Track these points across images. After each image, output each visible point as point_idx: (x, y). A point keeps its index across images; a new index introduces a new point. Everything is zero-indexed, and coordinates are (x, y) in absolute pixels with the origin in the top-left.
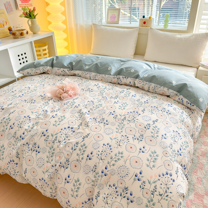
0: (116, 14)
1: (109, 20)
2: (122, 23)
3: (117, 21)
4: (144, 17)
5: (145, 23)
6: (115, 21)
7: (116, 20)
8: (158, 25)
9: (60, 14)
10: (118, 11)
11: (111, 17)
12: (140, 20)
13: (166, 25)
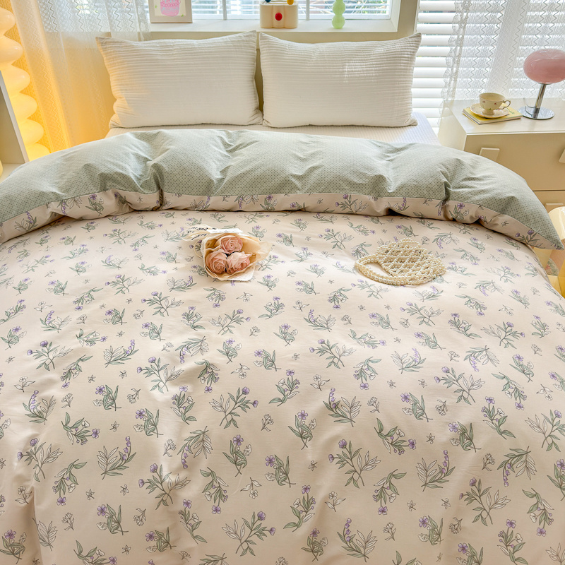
1: (158, 12)
2: (201, 19)
3: (185, 14)
5: (279, 17)
6: (179, 14)
7: (182, 11)
8: (308, 19)
12: (263, 7)
13: (338, 21)
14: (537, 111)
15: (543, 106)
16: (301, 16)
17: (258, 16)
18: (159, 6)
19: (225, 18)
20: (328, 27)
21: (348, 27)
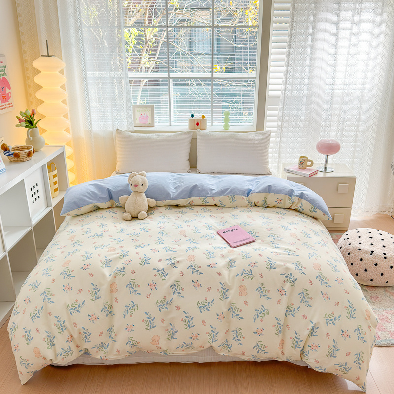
0: (149, 113)
1: (138, 122)
2: (159, 125)
3: (151, 123)
4: (192, 116)
5: (198, 124)
6: (148, 122)
8: (212, 125)
9: (62, 117)
10: (150, 109)
11: (140, 117)
12: (190, 119)
13: (226, 126)
14: (325, 169)
15: (328, 166)
16: (209, 124)
17: (187, 124)
18: (138, 119)
19: (171, 125)
20: (222, 128)
21: (231, 128)
